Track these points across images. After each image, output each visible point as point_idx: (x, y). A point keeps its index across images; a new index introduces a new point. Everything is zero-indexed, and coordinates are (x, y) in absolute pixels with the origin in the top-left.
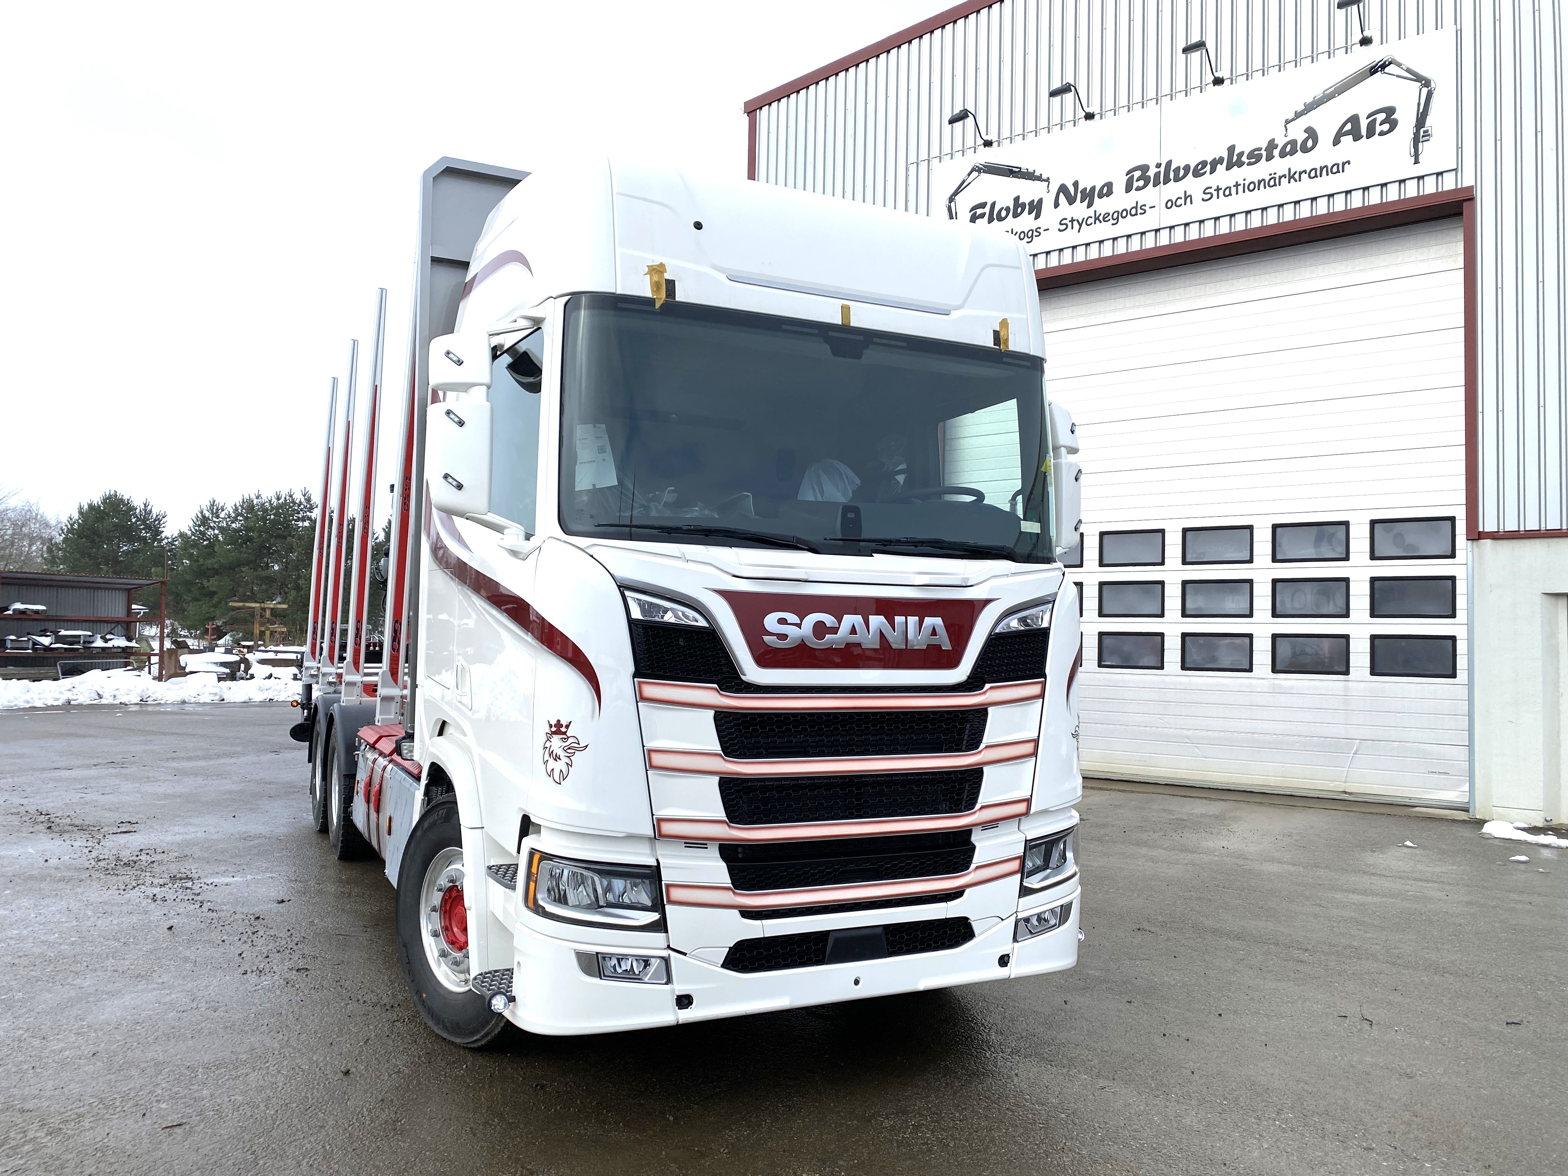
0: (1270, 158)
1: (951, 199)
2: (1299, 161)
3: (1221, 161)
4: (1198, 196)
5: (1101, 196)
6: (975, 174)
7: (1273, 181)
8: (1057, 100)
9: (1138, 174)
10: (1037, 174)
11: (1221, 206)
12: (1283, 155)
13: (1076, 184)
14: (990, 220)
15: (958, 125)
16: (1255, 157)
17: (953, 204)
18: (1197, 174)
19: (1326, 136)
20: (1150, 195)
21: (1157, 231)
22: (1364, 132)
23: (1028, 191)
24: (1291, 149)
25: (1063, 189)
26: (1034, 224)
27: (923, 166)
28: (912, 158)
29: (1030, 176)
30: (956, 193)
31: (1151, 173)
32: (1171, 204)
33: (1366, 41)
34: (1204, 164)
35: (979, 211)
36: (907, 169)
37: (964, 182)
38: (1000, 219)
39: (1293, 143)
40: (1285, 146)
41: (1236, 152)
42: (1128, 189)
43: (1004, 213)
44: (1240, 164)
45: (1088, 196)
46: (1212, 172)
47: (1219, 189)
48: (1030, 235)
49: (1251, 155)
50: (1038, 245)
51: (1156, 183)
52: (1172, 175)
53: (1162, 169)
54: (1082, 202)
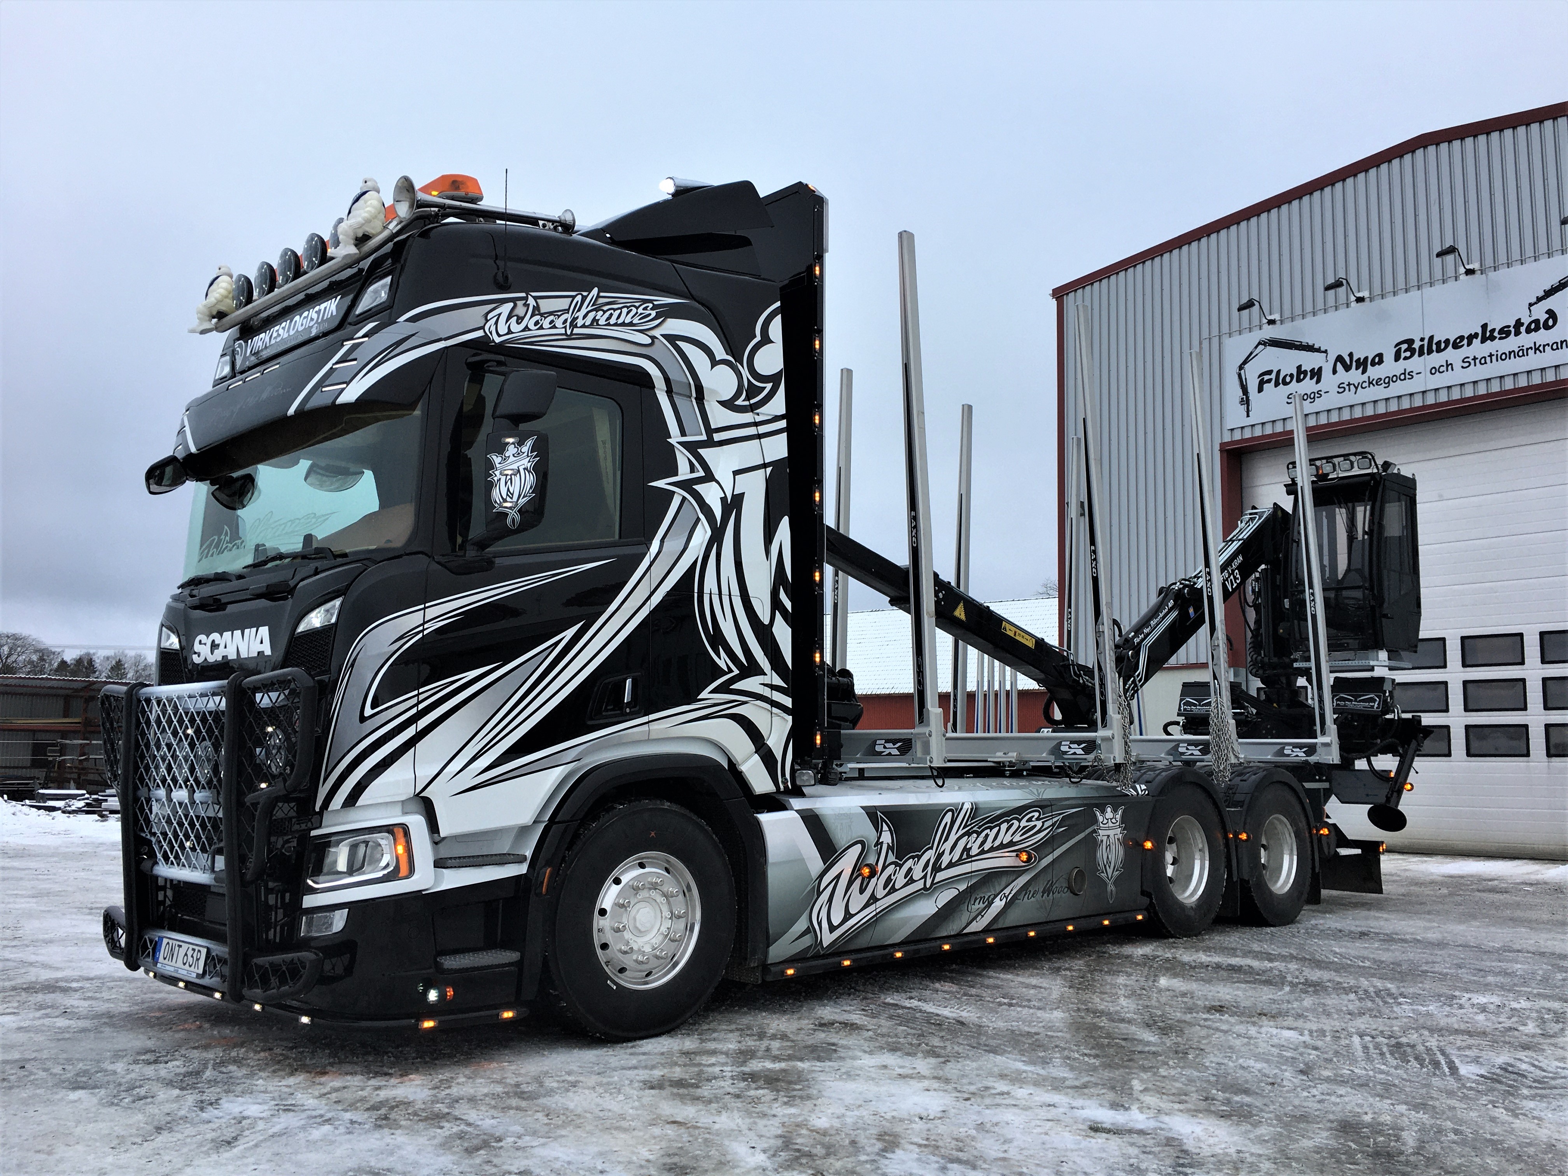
0: (1518, 333)
1: (1241, 368)
2: (1542, 337)
3: (1476, 335)
4: (1458, 364)
5: (1373, 364)
6: (1261, 347)
7: (1522, 352)
8: (1331, 292)
9: (1404, 347)
10: (1316, 347)
12: (1529, 331)
13: (1351, 355)
14: (1277, 384)
15: (1245, 312)
16: (1505, 332)
17: (1242, 371)
18: (1456, 346)
20: (1416, 363)
21: (1424, 392)
23: (1309, 361)
24: (1535, 326)
25: (1339, 359)
26: (1316, 388)
27: (1215, 341)
28: (1205, 334)
29: (1310, 348)
30: (1245, 362)
31: (1416, 345)
32: (1434, 371)
34: (1462, 338)
35: (1266, 377)
36: (1201, 343)
37: (1251, 353)
38: (1285, 383)
39: (1537, 321)
40: (1530, 324)
41: (1489, 329)
42: (1397, 358)
43: (1288, 379)
44: (1492, 338)
45: (1362, 364)
46: (1469, 345)
47: (1475, 359)
48: (1313, 397)
49: (1501, 331)
50: (1320, 404)
51: (1421, 354)
52: (1434, 347)
53: (1426, 342)
54: (1357, 369)
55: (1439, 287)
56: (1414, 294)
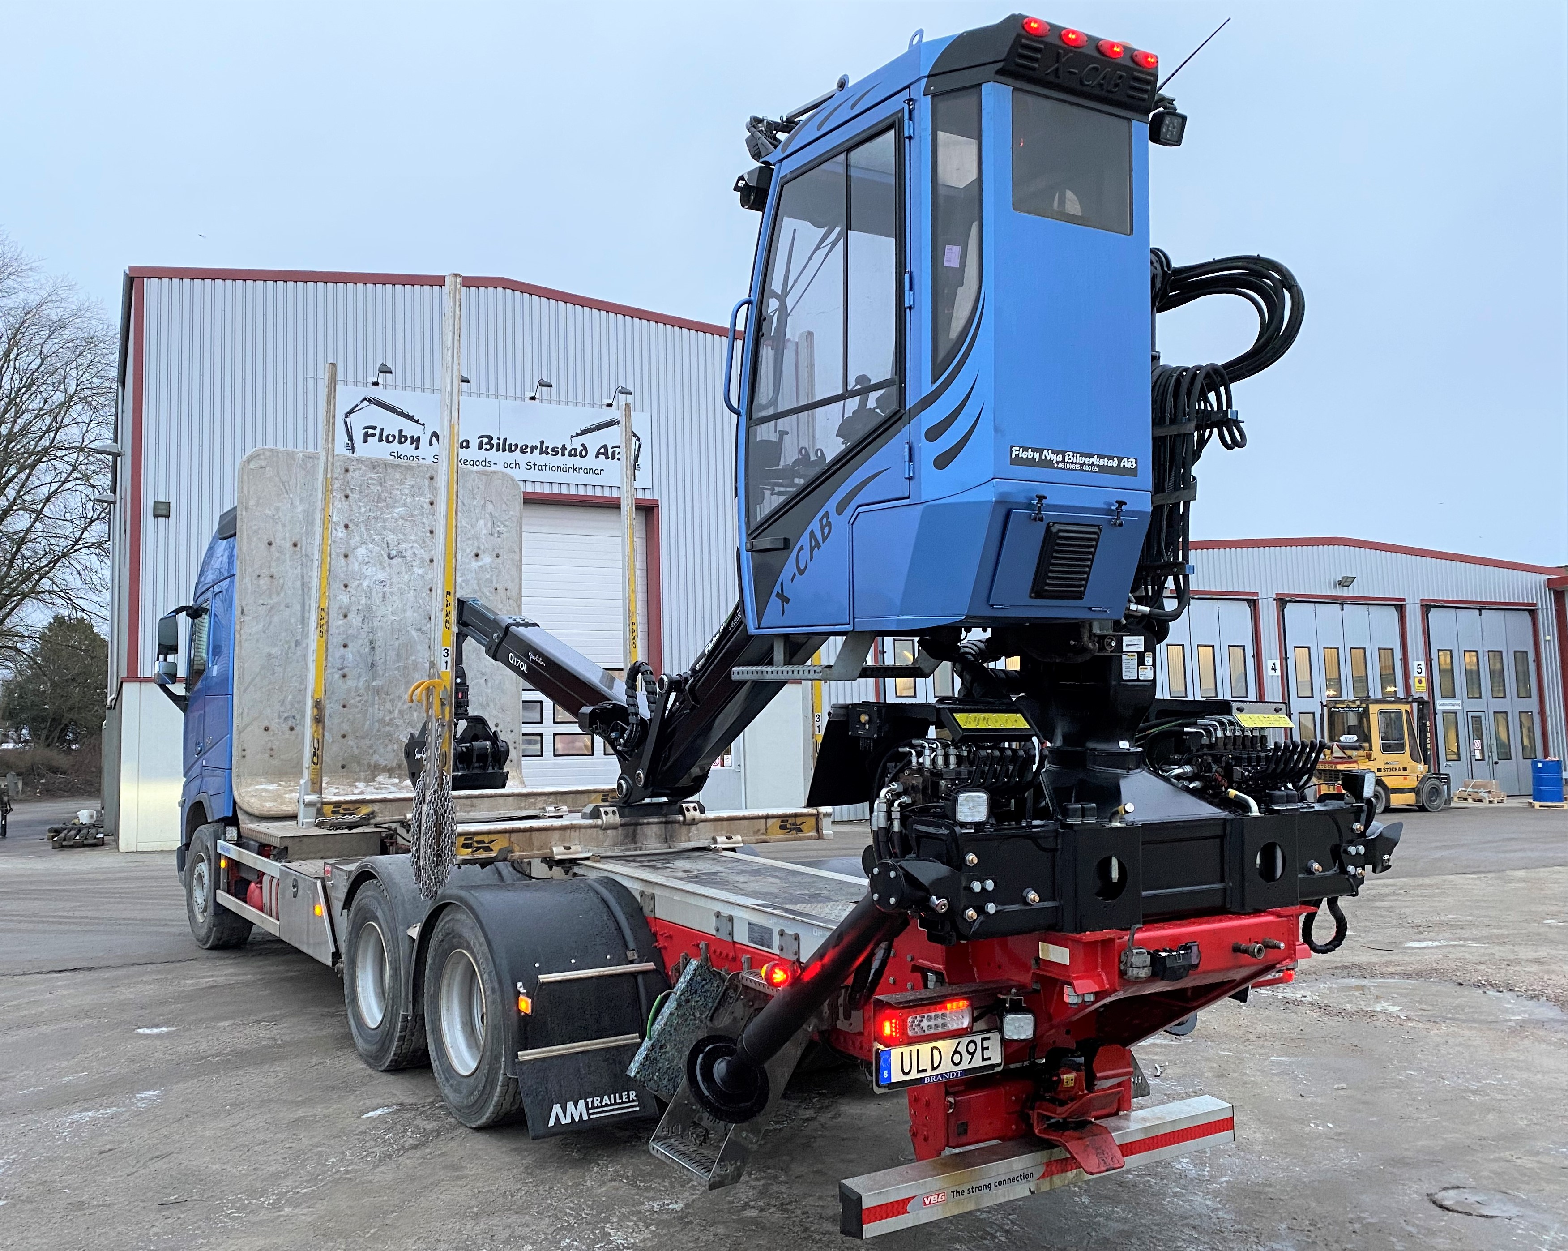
0: (563, 455)
1: (347, 416)
2: (577, 461)
3: (536, 447)
4: (523, 465)
6: (366, 403)
7: (565, 469)
9: (485, 440)
10: (415, 418)
11: (534, 475)
12: (570, 455)
14: (381, 440)
16: (555, 451)
17: (348, 419)
18: (522, 452)
19: (592, 452)
20: (494, 456)
22: (610, 455)
23: (411, 429)
24: (573, 453)
25: (435, 435)
26: (415, 453)
27: (319, 382)
28: (311, 374)
29: (410, 418)
30: (351, 412)
31: (494, 442)
32: (507, 465)
33: (610, 405)
34: (527, 446)
35: (371, 431)
36: (305, 381)
37: (357, 406)
38: (388, 442)
39: (575, 450)
40: (571, 451)
41: (545, 445)
42: (480, 448)
43: (391, 439)
44: (547, 453)
46: (532, 452)
47: (535, 465)
49: (553, 450)
51: (498, 450)
52: (507, 447)
53: (501, 442)
55: (510, 401)
56: (493, 401)
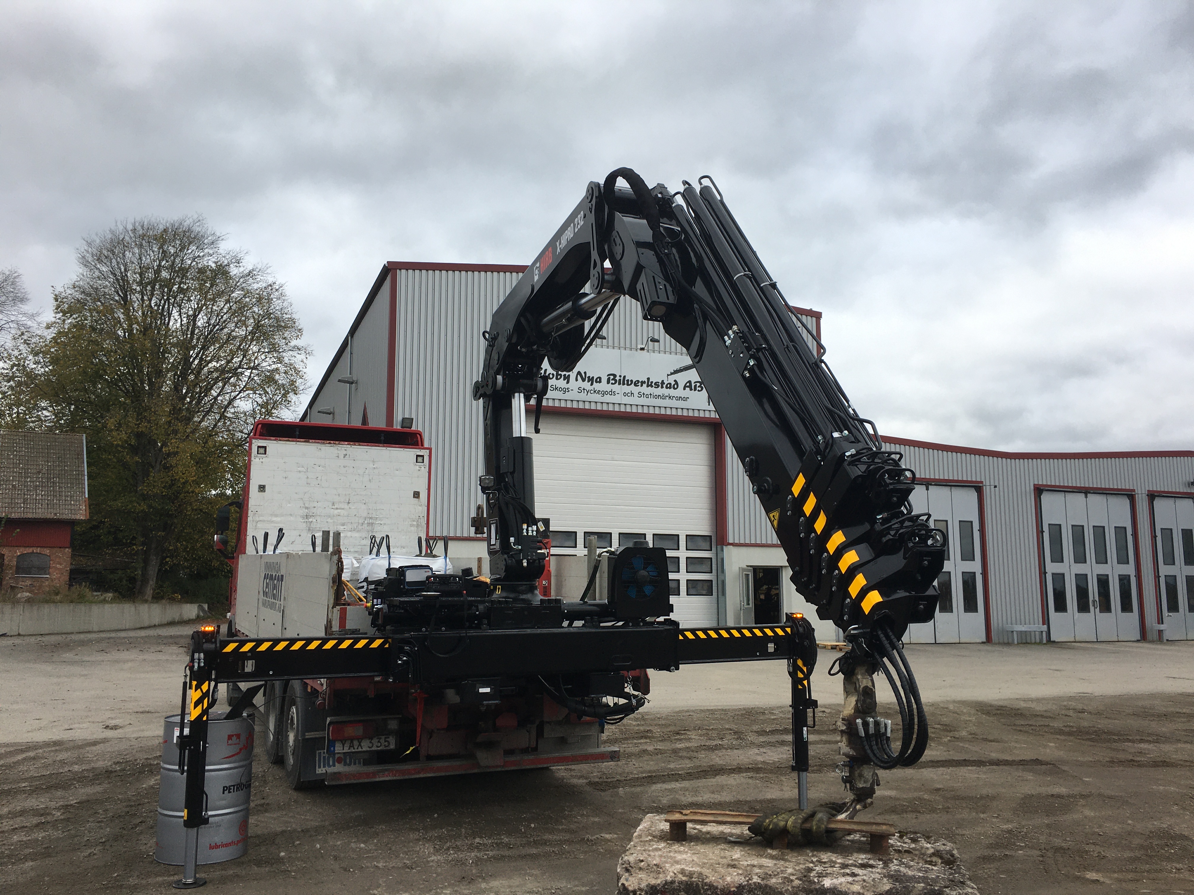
0: (662, 387)
2: (672, 392)
3: (645, 382)
4: (636, 395)
5: (596, 382)
7: (663, 397)
9: (612, 377)
11: (643, 401)
12: (667, 388)
13: (585, 373)
16: (657, 385)
18: (636, 385)
19: (681, 385)
20: (616, 388)
21: (619, 404)
22: (693, 388)
24: (669, 386)
25: (579, 373)
26: (567, 386)
31: (618, 378)
32: (625, 395)
34: (638, 381)
39: (670, 384)
40: (667, 384)
41: (650, 381)
42: (608, 382)
43: (551, 376)
44: (652, 386)
45: (591, 380)
46: (642, 386)
47: (644, 394)
48: (565, 390)
49: (655, 384)
50: (567, 396)
51: (619, 384)
52: (626, 382)
53: (622, 378)
54: (588, 382)
55: (628, 352)
56: (616, 351)
